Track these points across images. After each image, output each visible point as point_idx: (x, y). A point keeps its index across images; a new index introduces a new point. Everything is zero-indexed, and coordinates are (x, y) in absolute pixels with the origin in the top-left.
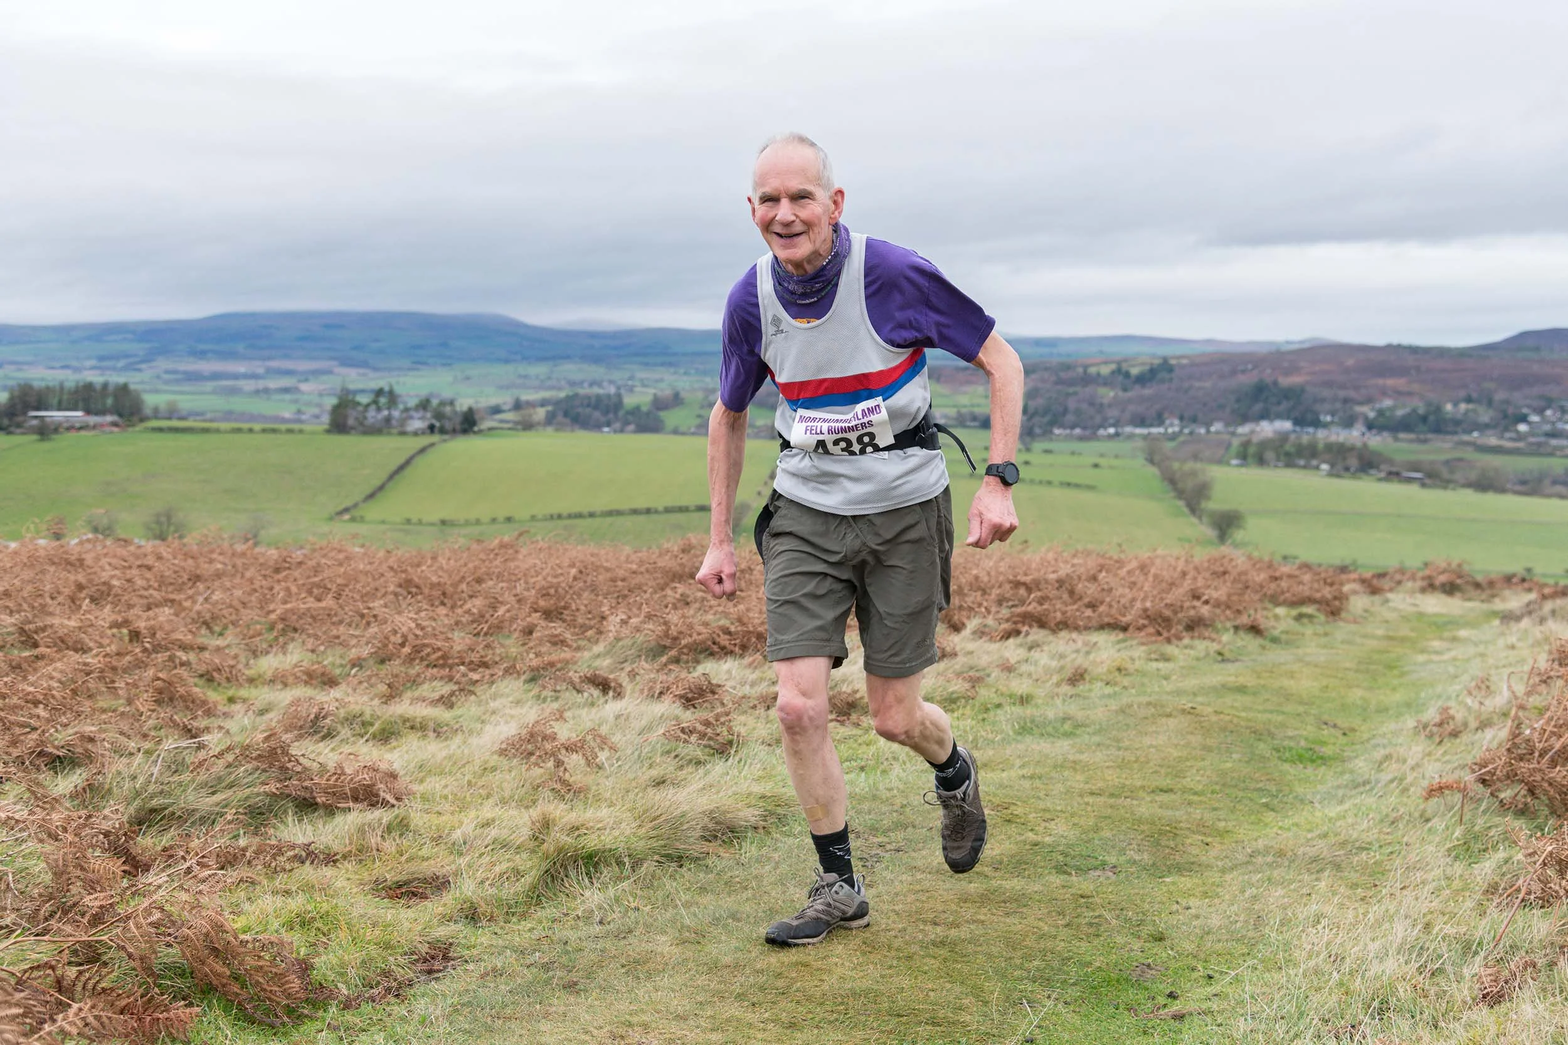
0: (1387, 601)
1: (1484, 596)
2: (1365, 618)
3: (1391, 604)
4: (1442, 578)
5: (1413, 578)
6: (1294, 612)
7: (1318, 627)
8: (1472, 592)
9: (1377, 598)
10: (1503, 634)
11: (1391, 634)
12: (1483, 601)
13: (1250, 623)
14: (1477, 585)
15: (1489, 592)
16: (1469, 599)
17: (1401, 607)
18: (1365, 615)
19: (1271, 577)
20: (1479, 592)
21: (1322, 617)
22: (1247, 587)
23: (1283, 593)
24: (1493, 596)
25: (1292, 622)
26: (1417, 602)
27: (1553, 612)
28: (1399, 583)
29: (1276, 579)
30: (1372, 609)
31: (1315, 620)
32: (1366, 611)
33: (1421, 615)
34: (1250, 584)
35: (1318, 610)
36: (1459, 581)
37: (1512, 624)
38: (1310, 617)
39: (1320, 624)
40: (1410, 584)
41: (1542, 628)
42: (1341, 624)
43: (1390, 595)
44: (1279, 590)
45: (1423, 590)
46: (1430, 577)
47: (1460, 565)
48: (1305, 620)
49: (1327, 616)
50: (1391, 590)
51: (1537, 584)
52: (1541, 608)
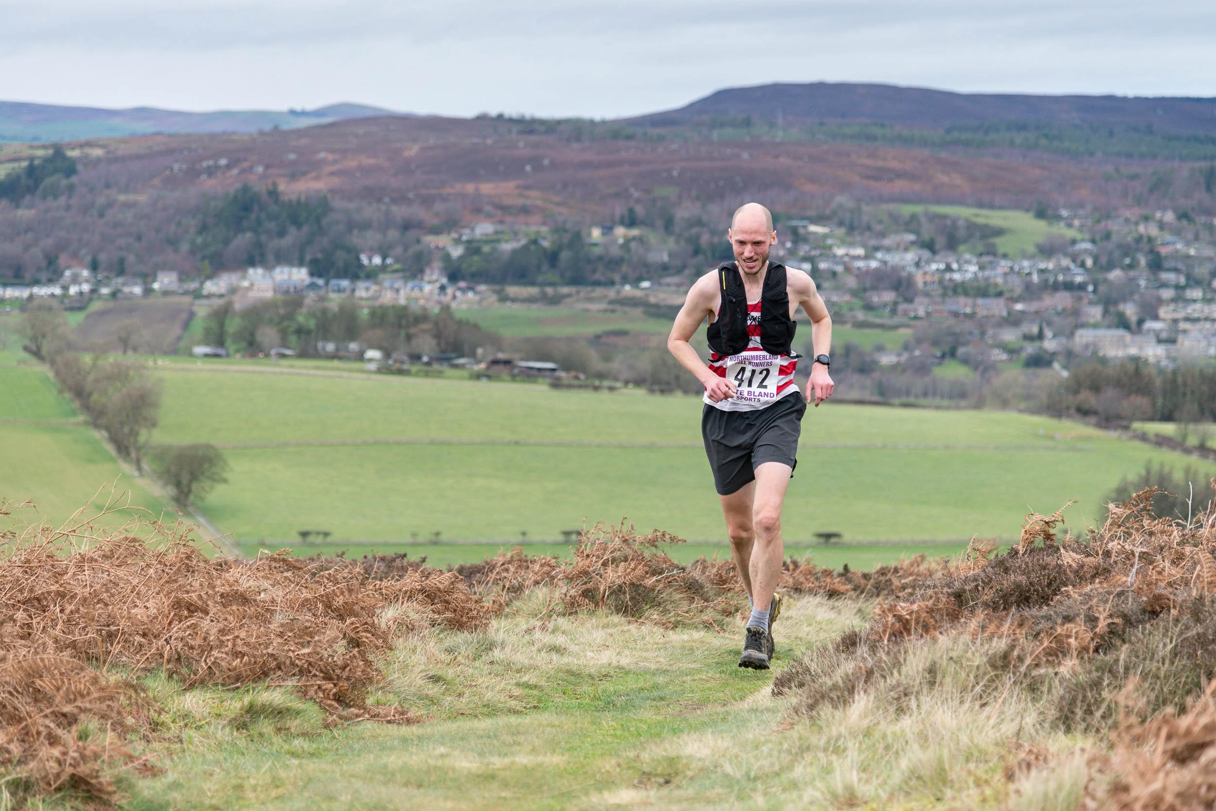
0: (491, 646)
1: (709, 615)
2: (433, 701)
3: (497, 654)
4: (613, 576)
5: (548, 578)
6: (235, 704)
7: (298, 743)
8: (683, 606)
9: (460, 638)
10: (805, 749)
11: (497, 762)
12: (708, 626)
13: (69, 770)
14: (693, 588)
15: (720, 602)
16: (675, 626)
17: (521, 659)
18: (433, 690)
19: (178, 604)
20: (698, 603)
21: (312, 713)
22: (111, 636)
23: (207, 648)
24: (728, 613)
25: (223, 734)
26: (560, 640)
27: (932, 670)
28: (517, 590)
29: (192, 609)
30: (450, 673)
31: (294, 724)
32: (436, 679)
33: (574, 675)
34: (123, 624)
35: (303, 692)
36: (650, 581)
37: (826, 711)
38: (279, 713)
39: (304, 735)
40: (541, 593)
41: (907, 723)
42: (368, 727)
43: (498, 628)
44: (198, 642)
45: (571, 608)
46: (586, 573)
47: (653, 543)
48: (266, 726)
49: (323, 708)
50: (499, 611)
51: (810, 573)
52: (897, 664)
